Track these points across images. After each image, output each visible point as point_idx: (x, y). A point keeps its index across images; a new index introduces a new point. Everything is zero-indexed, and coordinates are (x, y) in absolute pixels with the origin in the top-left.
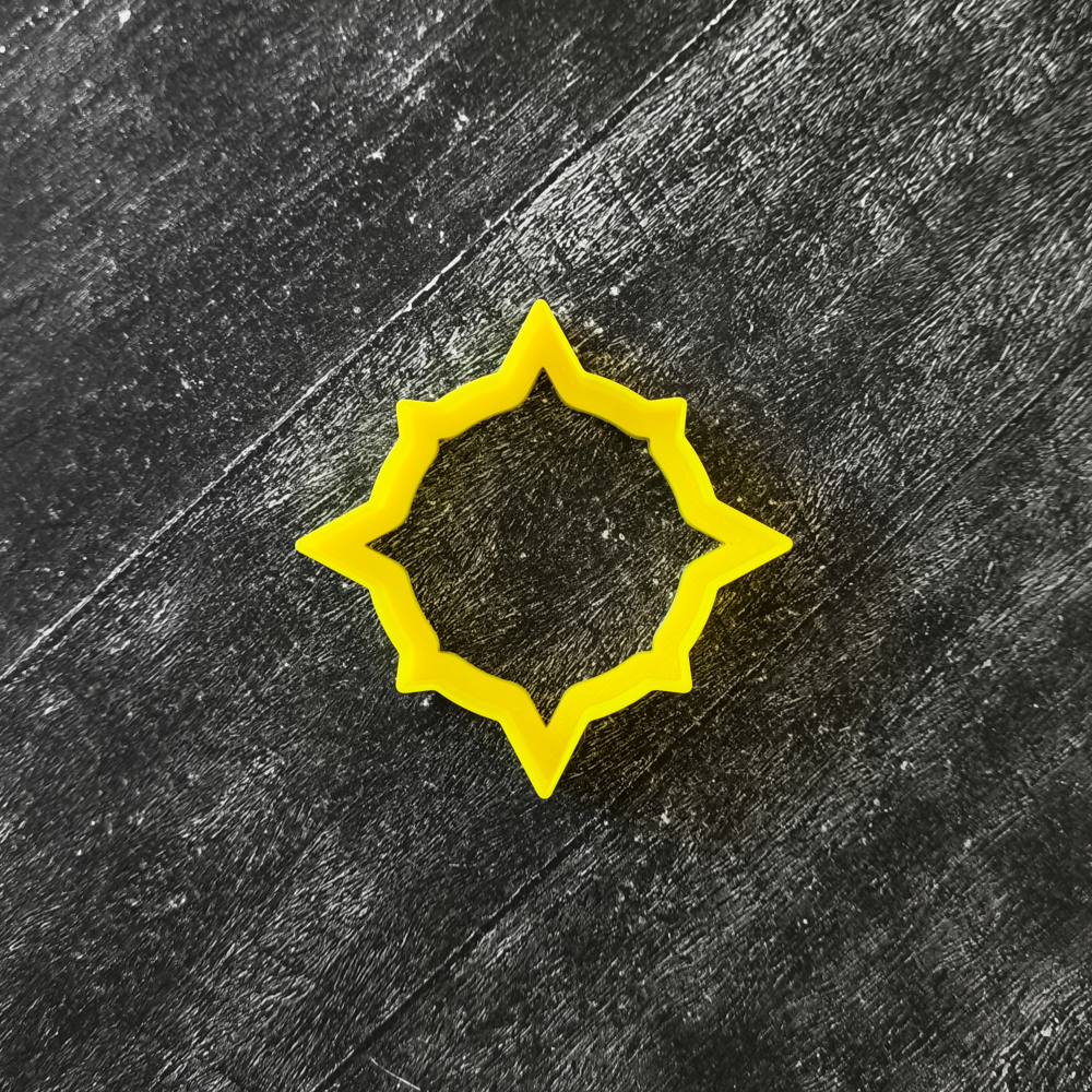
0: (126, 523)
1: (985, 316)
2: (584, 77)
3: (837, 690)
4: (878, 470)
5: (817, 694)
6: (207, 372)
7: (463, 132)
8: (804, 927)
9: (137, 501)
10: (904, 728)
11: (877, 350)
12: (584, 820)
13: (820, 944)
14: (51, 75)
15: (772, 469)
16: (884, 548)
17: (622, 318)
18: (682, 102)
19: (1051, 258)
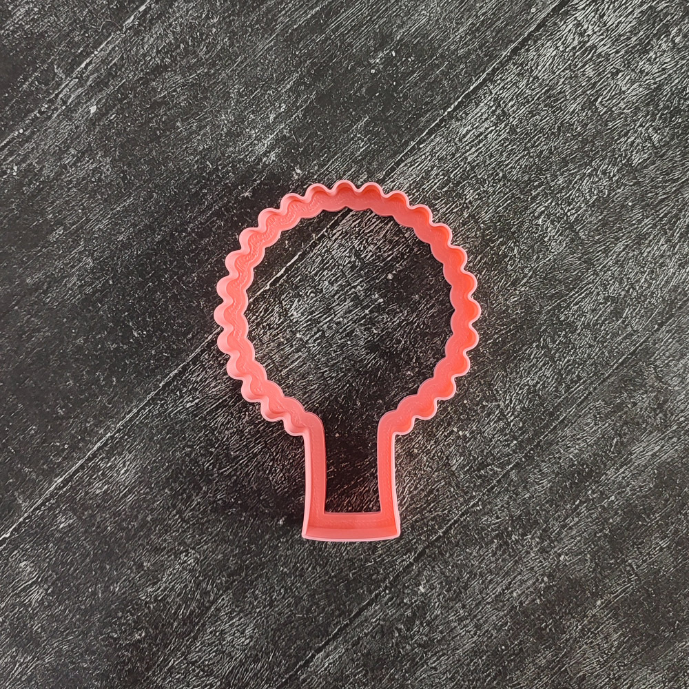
0: (103, 416)
1: (614, 290)
2: (371, 144)
3: (523, 515)
4: (549, 384)
5: (512, 517)
6: (148, 327)
7: (298, 180)
8: (503, 650)
9: (109, 404)
10: (562, 536)
11: (549, 311)
12: (375, 590)
13: (512, 660)
14: (50, 146)
15: (485, 384)
16: (552, 430)
17: (395, 293)
18: (430, 160)
19: (654, 254)
